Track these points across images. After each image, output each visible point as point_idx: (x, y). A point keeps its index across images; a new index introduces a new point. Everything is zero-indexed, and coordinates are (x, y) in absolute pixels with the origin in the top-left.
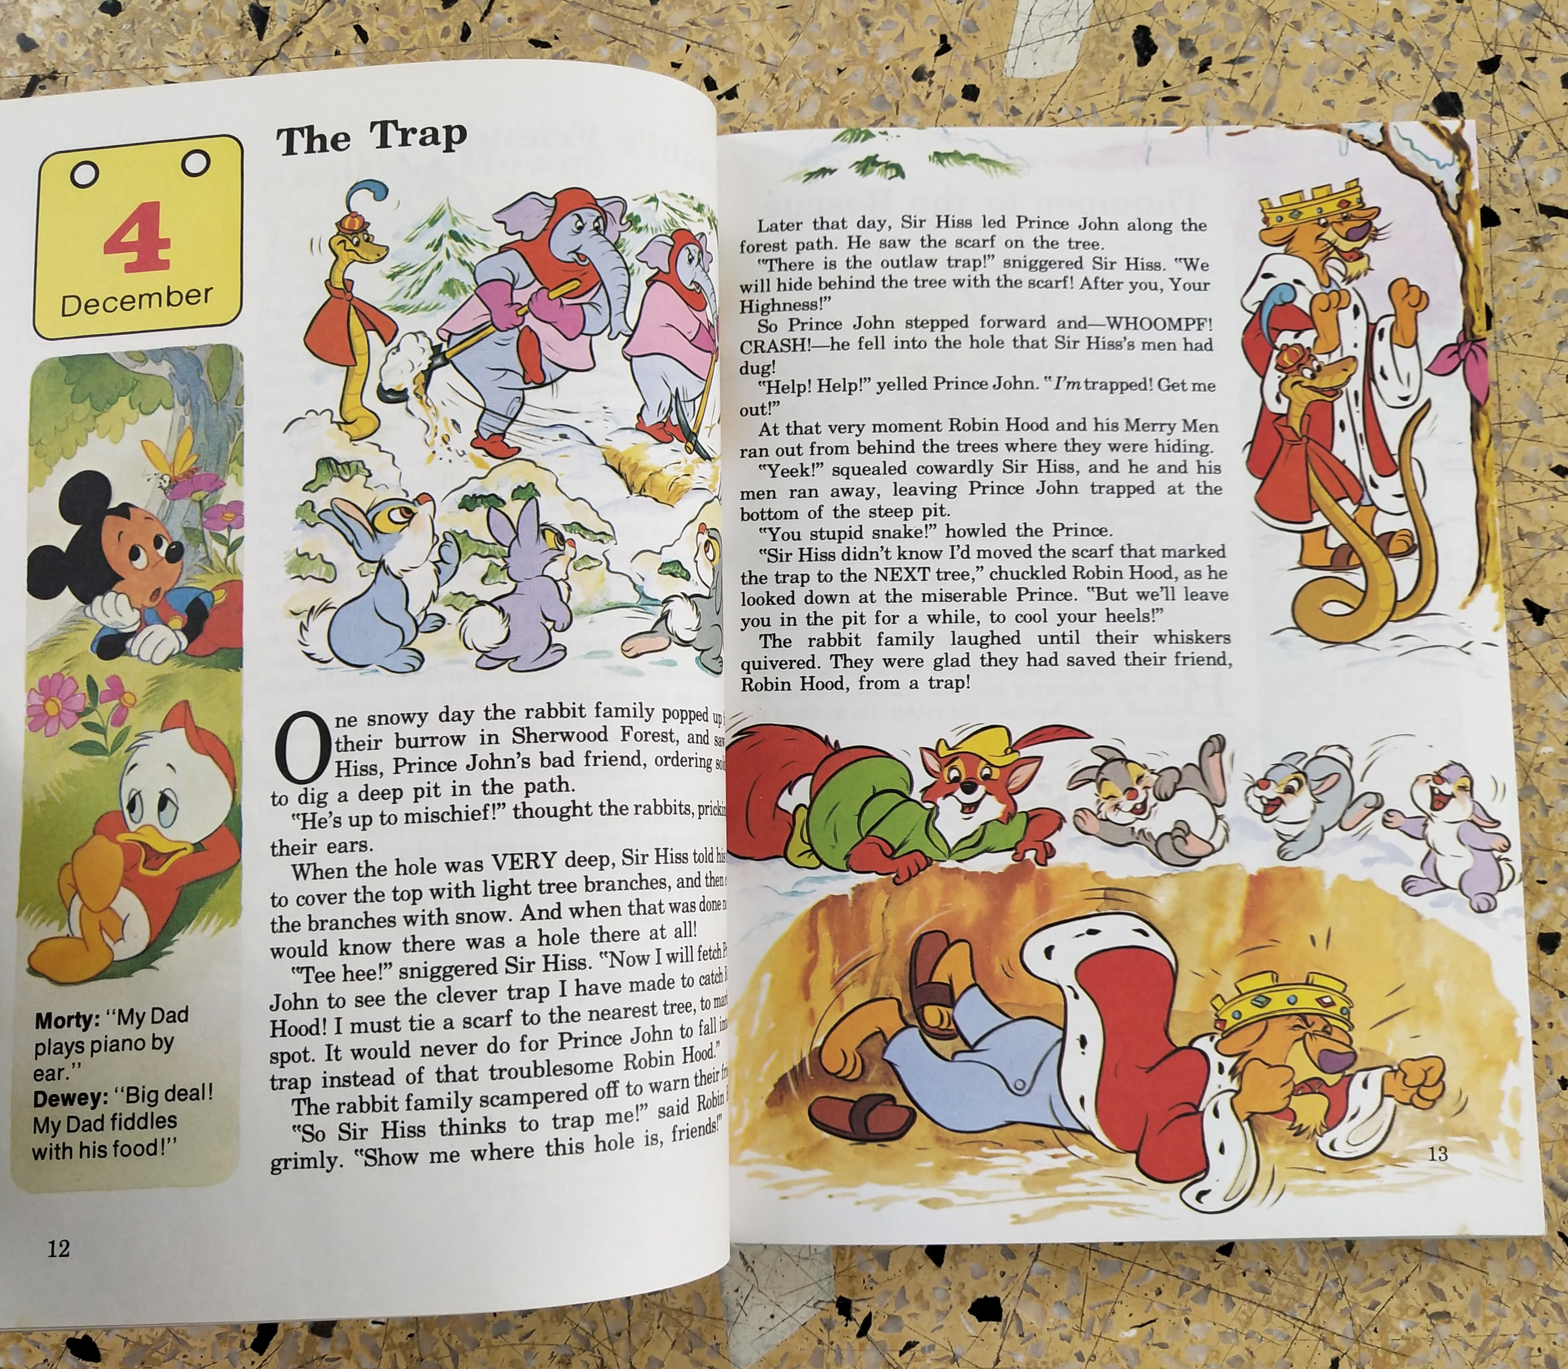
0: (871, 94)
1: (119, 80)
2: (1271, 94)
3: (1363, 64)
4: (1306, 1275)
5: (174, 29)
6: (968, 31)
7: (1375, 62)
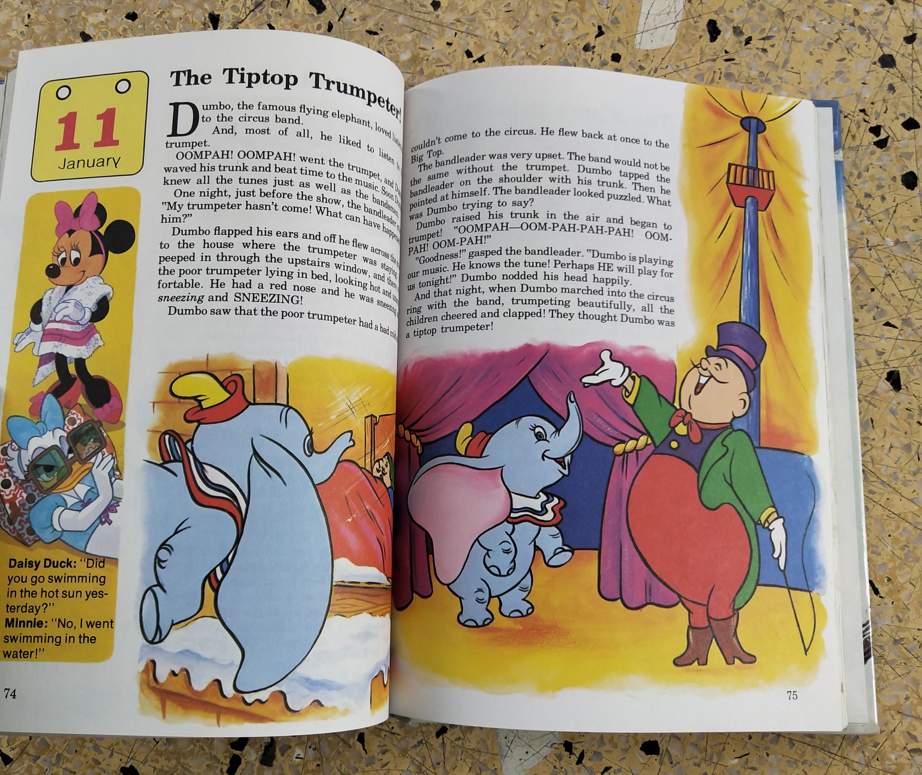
0: (560, 59)
2: (786, 57)
3: (838, 39)
5: (167, 27)
6: (614, 24)
7: (844, 38)
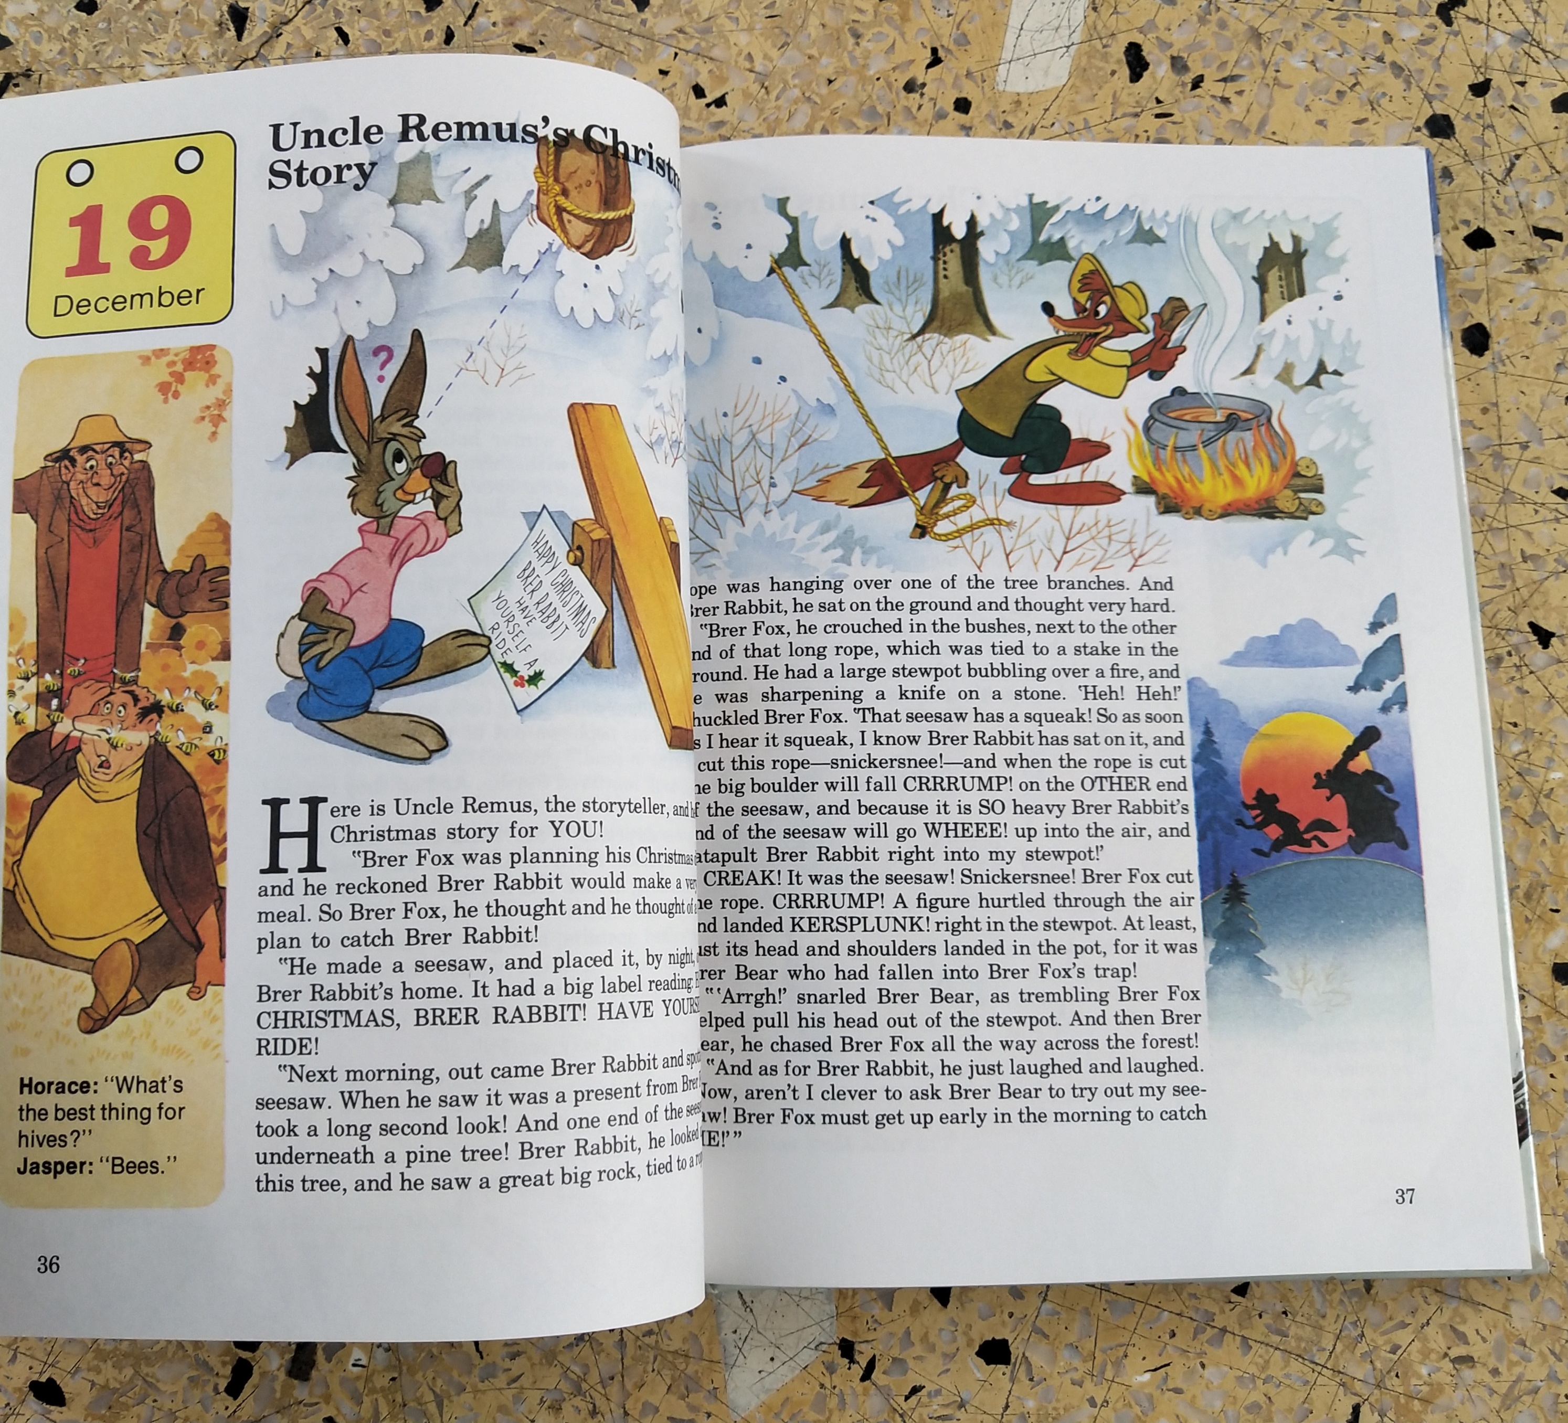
0: (862, 104)
1: (94, 78)
2: (1264, 112)
3: (1355, 85)
4: (1324, 1317)
5: (151, 27)
6: (959, 45)
7: (1366, 83)
